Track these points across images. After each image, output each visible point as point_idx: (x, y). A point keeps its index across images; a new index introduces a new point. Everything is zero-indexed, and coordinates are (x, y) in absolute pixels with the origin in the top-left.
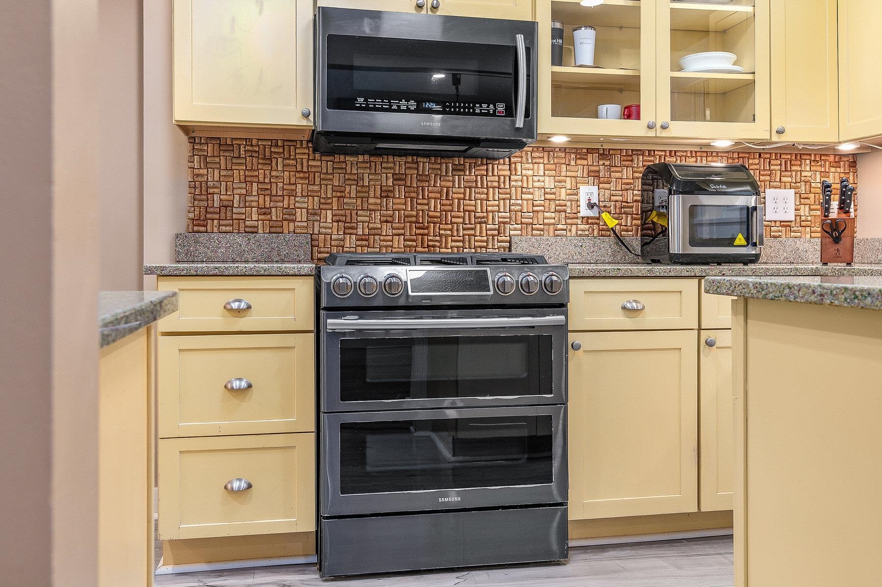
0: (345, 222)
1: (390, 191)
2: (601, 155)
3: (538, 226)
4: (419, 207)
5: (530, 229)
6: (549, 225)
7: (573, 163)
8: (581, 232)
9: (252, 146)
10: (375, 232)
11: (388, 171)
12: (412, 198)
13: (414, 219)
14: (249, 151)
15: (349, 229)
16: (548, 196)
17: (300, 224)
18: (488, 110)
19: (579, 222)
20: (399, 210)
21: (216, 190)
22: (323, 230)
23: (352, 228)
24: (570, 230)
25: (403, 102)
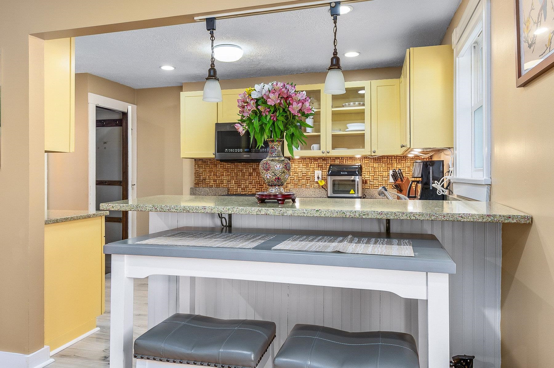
0: (238, 184)
1: (251, 174)
2: (323, 160)
3: (300, 185)
4: (260, 179)
5: (297, 186)
6: (304, 184)
7: (313, 163)
8: (315, 187)
9: (211, 161)
10: (247, 187)
11: (251, 167)
12: (258, 176)
13: (259, 183)
14: (210, 162)
15: (239, 186)
16: (303, 174)
17: (225, 184)
18: (264, 151)
19: (315, 183)
20: (254, 180)
21: (201, 175)
22: (231, 186)
23: (240, 186)
24: (312, 186)
25: (239, 150)
